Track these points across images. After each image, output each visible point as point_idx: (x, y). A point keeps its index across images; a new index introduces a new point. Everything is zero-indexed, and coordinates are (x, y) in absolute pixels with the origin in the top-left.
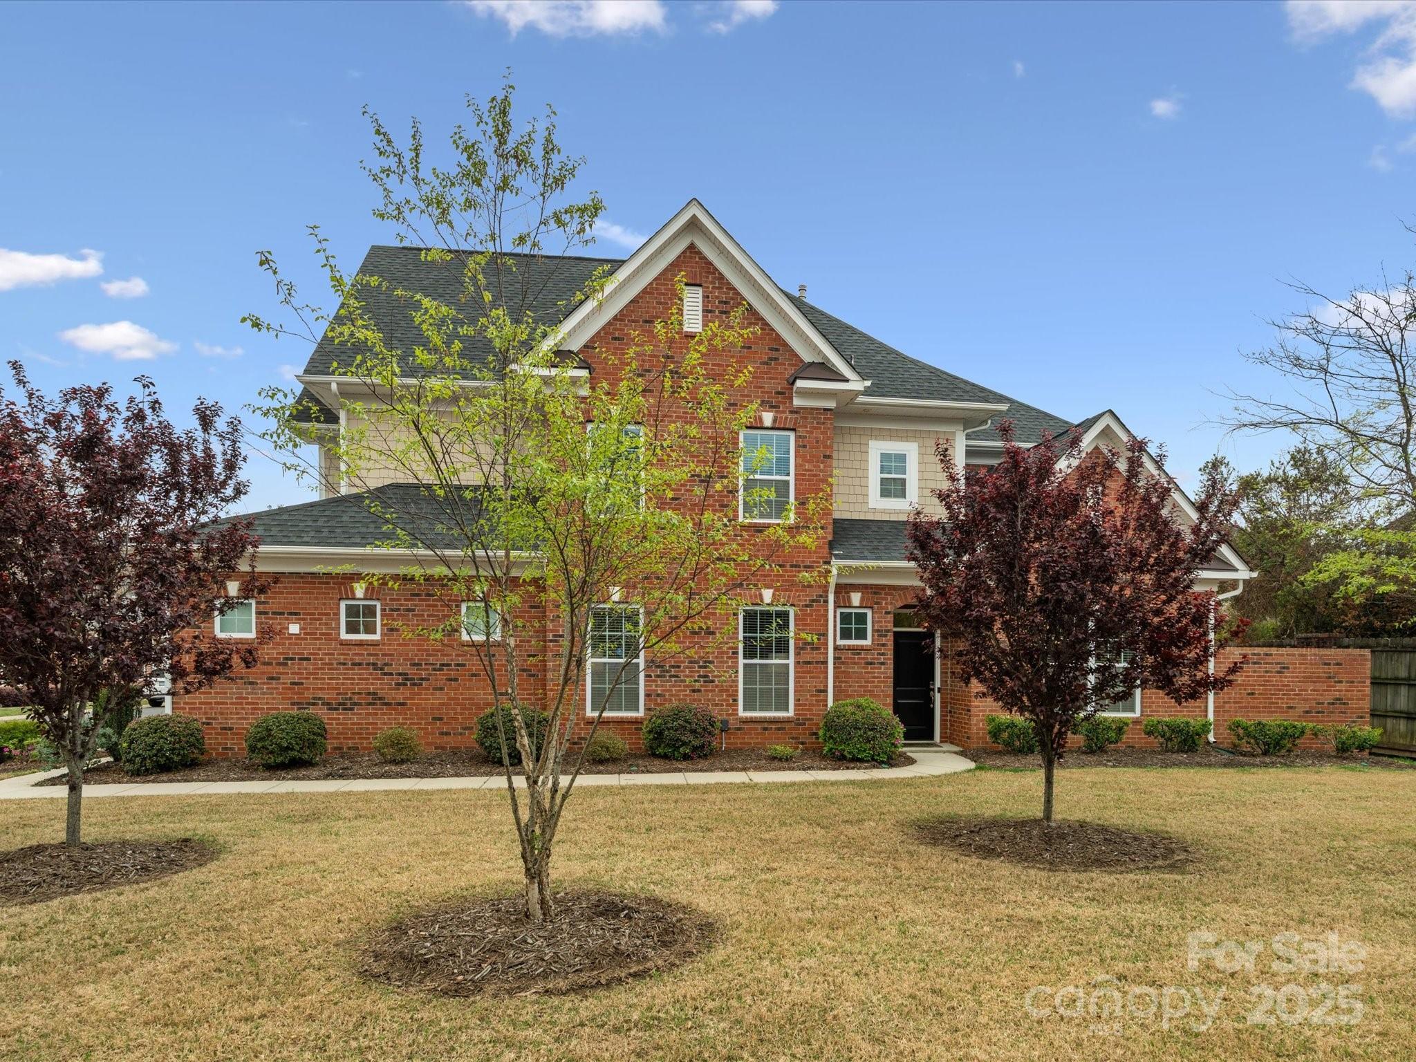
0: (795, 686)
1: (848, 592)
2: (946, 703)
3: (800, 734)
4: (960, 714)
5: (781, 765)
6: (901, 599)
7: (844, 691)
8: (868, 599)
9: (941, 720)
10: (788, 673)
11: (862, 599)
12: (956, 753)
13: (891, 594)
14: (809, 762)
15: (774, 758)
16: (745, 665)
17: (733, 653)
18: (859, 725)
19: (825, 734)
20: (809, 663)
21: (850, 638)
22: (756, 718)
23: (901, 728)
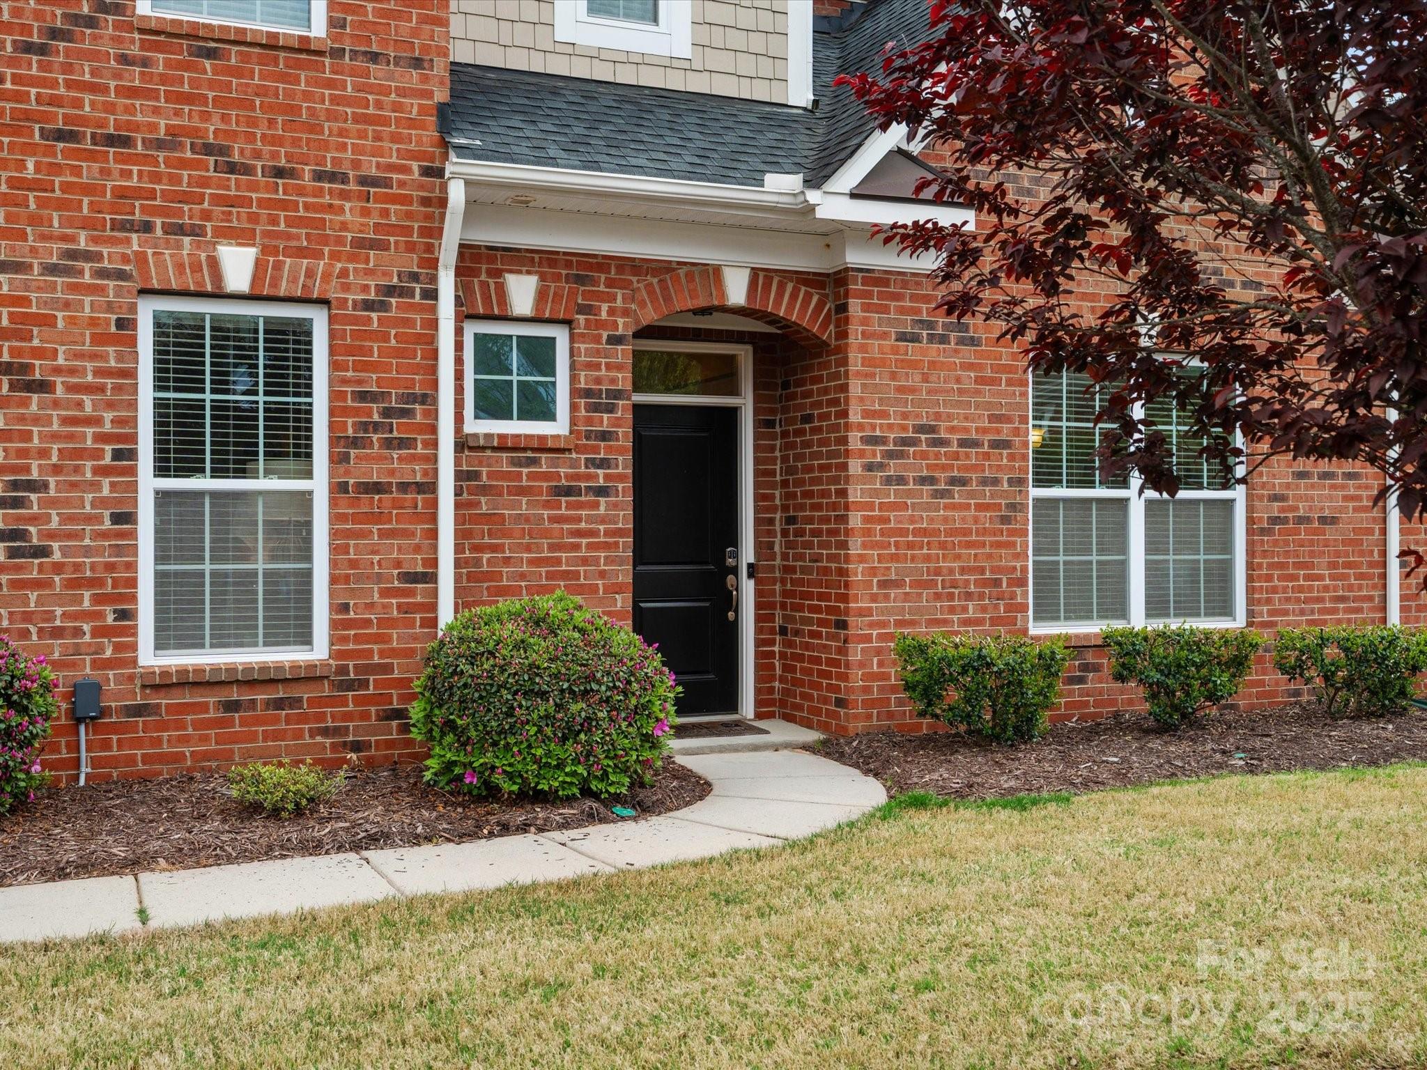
0: (333, 564)
1: (498, 273)
2: (772, 606)
3: (348, 716)
4: (814, 635)
5: (277, 832)
6: (654, 300)
7: (489, 576)
8: (557, 297)
9: (759, 655)
10: (308, 524)
11: (541, 296)
12: (806, 747)
13: (625, 285)
14: (373, 816)
15: (250, 810)
16: (163, 497)
17: (117, 455)
18: (542, 683)
19: (429, 717)
20: (377, 488)
21: (501, 412)
22: (199, 670)
23: (667, 687)
